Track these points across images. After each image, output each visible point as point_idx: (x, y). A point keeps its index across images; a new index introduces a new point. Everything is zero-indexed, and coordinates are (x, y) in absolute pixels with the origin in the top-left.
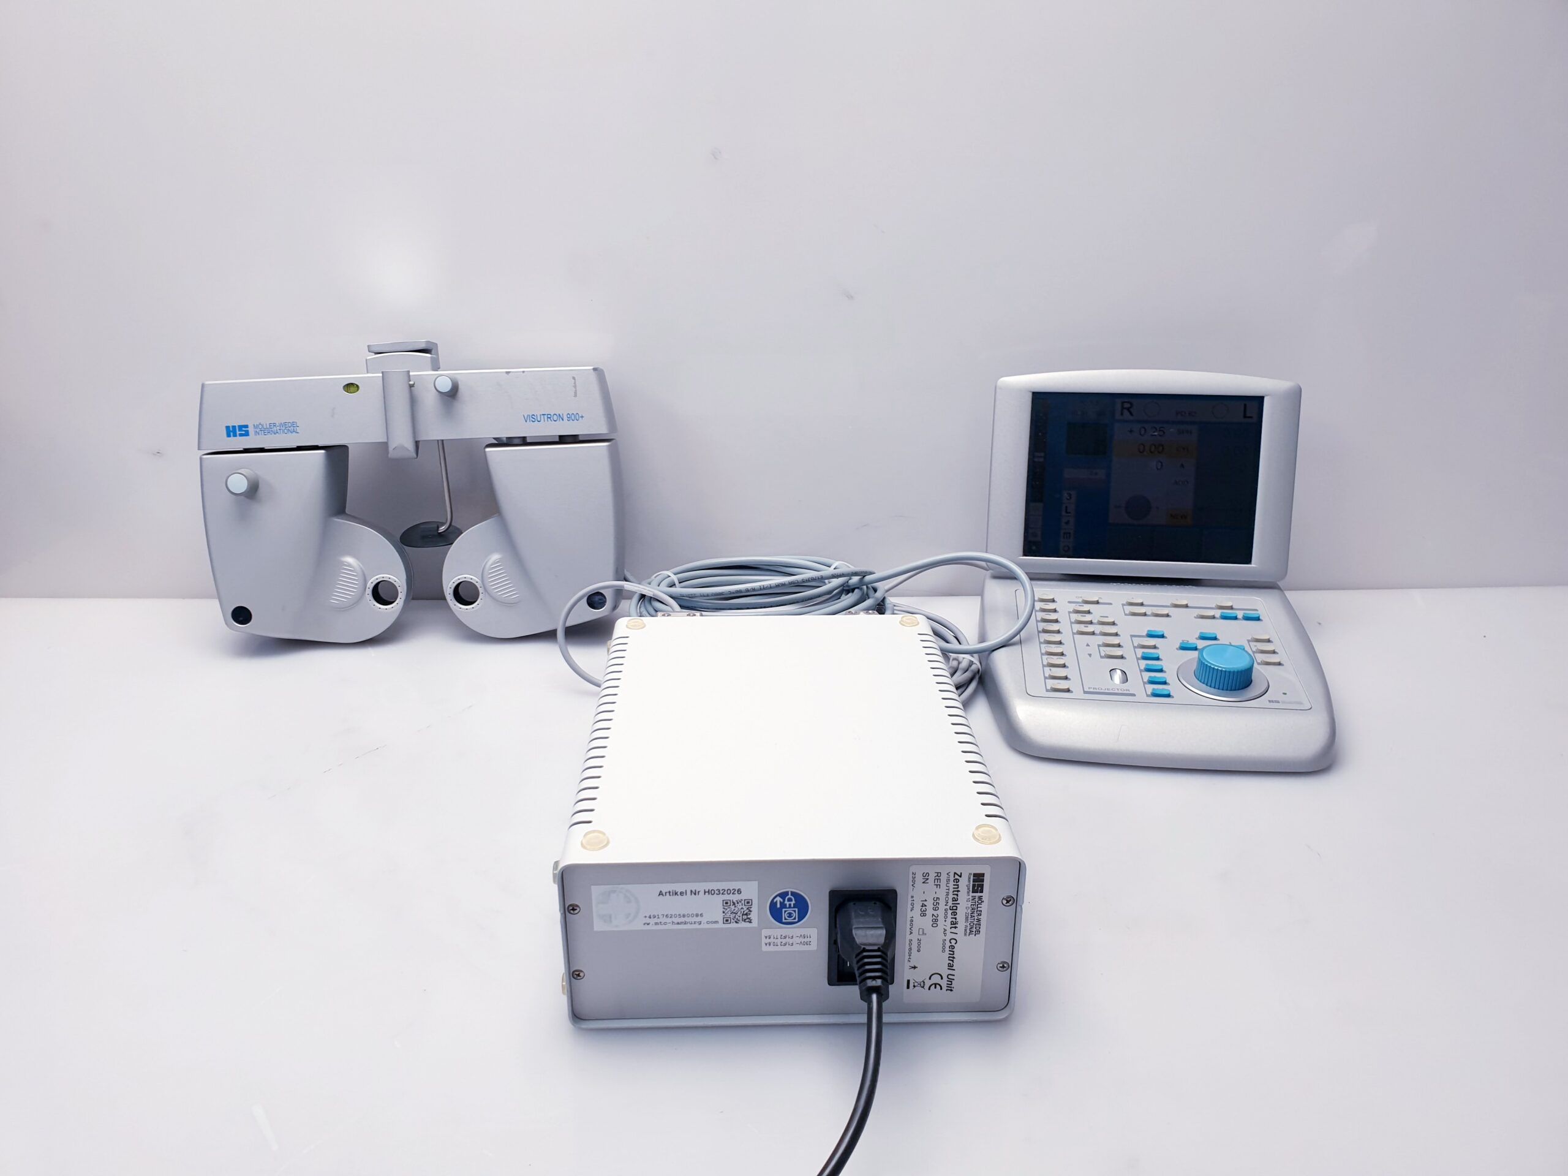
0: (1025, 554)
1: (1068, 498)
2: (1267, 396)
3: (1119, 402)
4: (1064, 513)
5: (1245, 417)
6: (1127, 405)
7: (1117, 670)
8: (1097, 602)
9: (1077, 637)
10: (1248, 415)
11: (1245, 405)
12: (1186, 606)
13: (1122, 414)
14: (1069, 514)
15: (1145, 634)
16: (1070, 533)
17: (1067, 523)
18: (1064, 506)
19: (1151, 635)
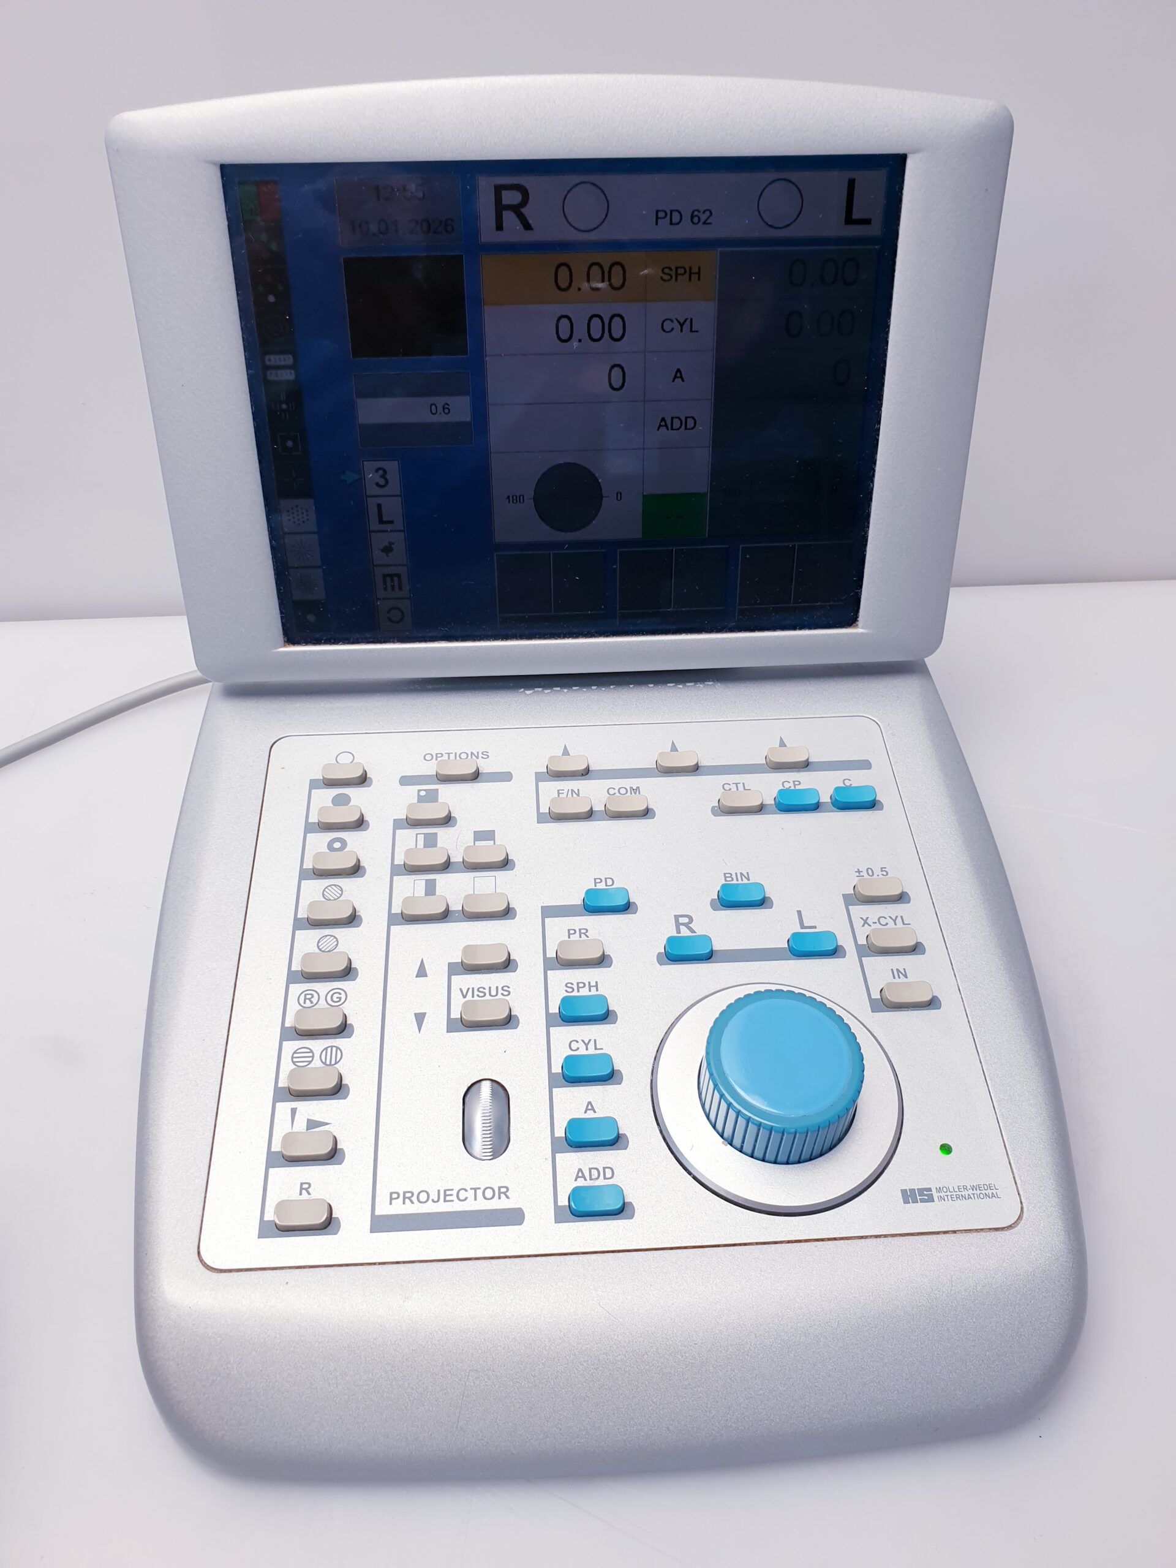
0: (292, 636)
1: (382, 482)
2: (914, 152)
3: (486, 185)
4: (374, 525)
5: (849, 220)
6: (511, 198)
7: (484, 1083)
8: (476, 776)
9: (400, 931)
10: (856, 215)
11: (851, 183)
12: (696, 769)
13: (500, 227)
14: (389, 527)
15: (577, 900)
16: (399, 576)
17: (388, 549)
18: (372, 503)
19: (594, 906)
